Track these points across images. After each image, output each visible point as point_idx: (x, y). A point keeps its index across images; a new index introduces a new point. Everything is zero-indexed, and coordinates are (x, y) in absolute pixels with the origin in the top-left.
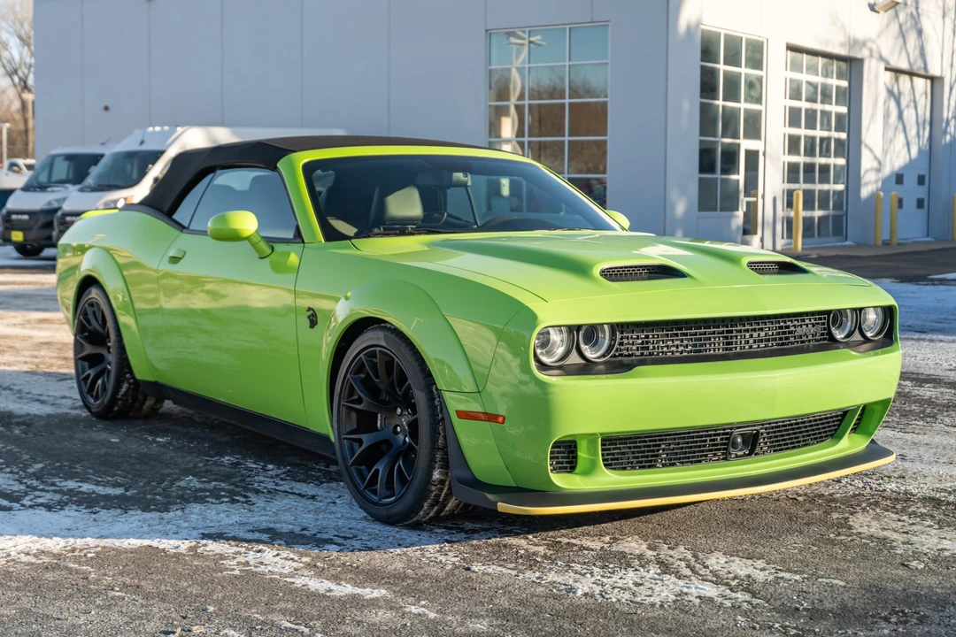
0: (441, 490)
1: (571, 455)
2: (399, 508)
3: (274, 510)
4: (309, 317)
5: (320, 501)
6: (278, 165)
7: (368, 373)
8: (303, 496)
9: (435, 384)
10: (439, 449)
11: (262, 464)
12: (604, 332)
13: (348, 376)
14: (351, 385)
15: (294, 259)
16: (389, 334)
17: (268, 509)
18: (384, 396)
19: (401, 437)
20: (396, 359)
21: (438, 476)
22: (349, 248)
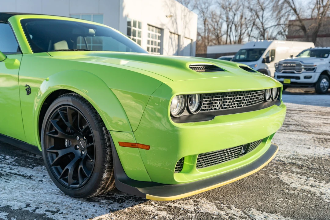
0: (107, 182)
1: (181, 164)
2: (83, 191)
3: (9, 189)
4: (26, 90)
5: (35, 180)
6: (9, 20)
7: (61, 118)
8: (25, 177)
9: (105, 126)
10: (107, 162)
11: (3, 155)
12: (195, 98)
13: (50, 120)
14: (51, 124)
15: (17, 62)
16: (74, 99)
17: (6, 188)
18: (69, 129)
19: (79, 151)
20: (79, 112)
21: (106, 176)
22: (47, 55)
